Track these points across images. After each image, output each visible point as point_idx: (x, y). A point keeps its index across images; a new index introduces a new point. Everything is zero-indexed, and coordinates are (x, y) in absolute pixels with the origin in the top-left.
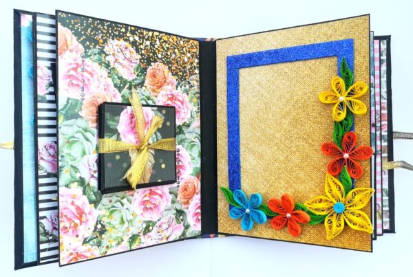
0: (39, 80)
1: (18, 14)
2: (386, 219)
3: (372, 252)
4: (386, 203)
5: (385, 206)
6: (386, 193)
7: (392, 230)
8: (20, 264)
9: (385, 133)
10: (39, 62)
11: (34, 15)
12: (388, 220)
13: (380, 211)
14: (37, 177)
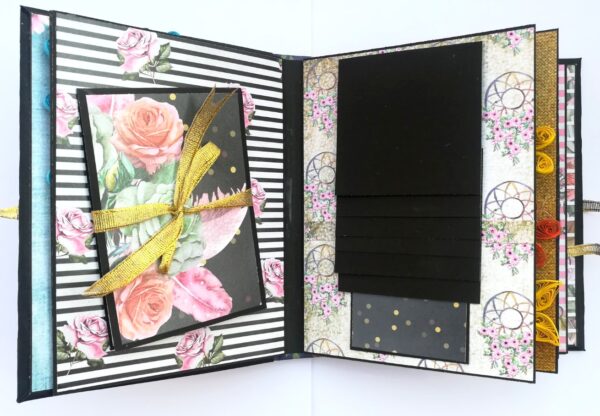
0: (58, 114)
1: (27, 14)
2: (573, 330)
3: (556, 372)
4: (572, 306)
5: (571, 311)
6: (572, 291)
7: (580, 346)
8: (25, 393)
9: (571, 203)
10: (59, 87)
11: (53, 15)
12: (574, 331)
13: (564, 318)
14: (54, 261)
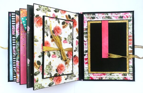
0: (13, 31)
1: (9, 13)
7: (134, 80)
9: (131, 46)
10: (12, 26)
12: (132, 76)
14: (13, 57)
